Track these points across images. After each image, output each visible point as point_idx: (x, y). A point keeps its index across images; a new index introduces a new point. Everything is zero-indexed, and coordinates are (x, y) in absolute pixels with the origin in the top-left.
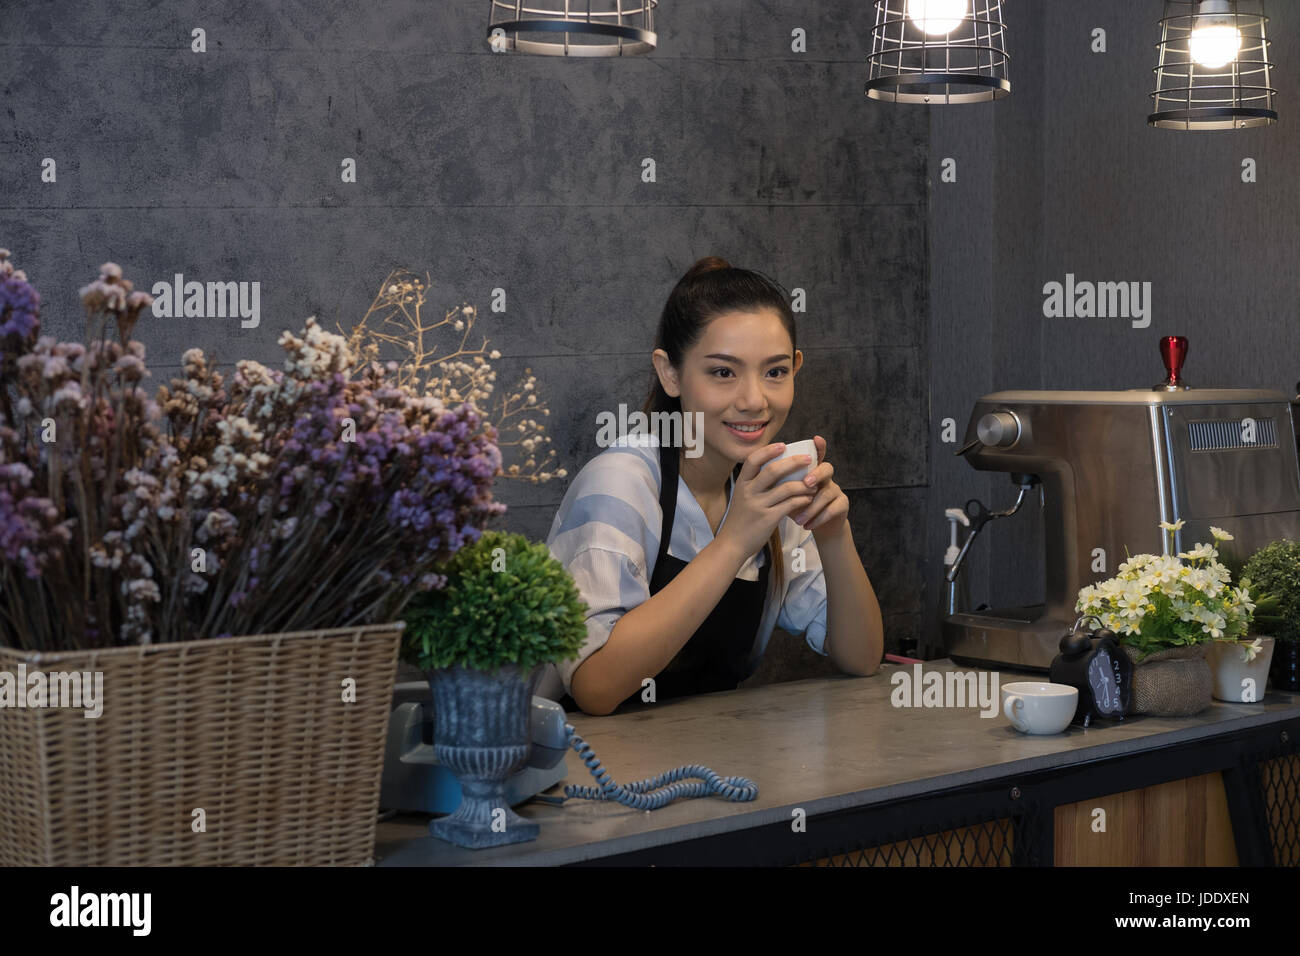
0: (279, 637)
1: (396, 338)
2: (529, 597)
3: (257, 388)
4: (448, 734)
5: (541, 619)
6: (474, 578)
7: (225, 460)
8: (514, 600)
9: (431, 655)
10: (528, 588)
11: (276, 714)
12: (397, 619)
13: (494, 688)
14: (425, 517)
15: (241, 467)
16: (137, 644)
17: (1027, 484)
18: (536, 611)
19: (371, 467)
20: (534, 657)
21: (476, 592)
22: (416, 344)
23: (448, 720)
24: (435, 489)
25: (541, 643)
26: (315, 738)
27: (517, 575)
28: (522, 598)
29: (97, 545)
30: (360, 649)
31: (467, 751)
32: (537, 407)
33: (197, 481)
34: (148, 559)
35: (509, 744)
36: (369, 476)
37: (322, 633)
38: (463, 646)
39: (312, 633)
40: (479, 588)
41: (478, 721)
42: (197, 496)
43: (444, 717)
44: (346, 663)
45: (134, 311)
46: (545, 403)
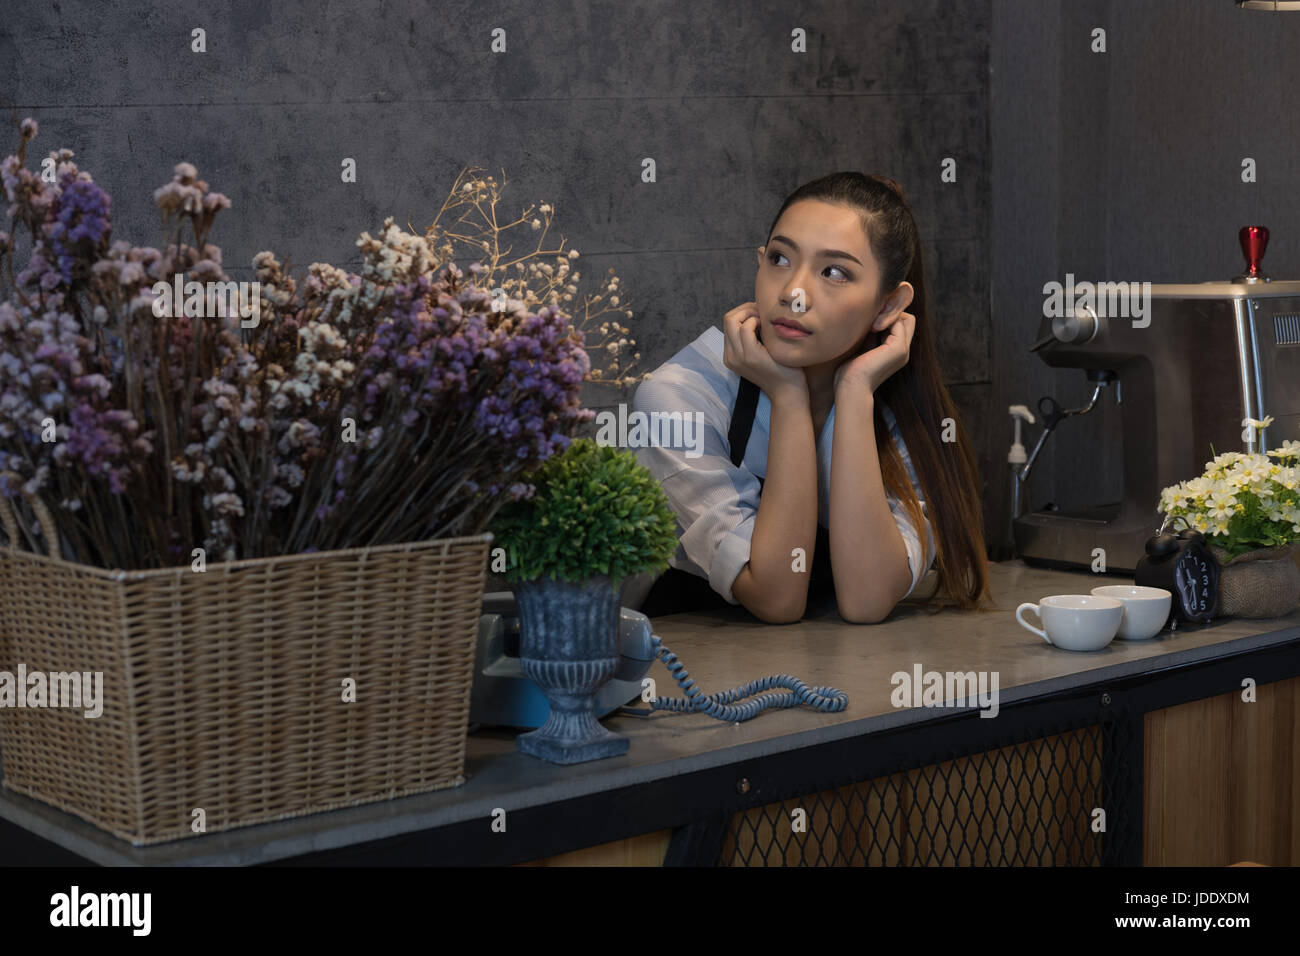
0: (366, 551)
1: (470, 238)
2: (619, 507)
3: (336, 292)
4: (535, 648)
5: (631, 529)
6: (562, 487)
7: (308, 368)
8: (603, 509)
9: (519, 566)
10: (617, 497)
11: (364, 631)
12: (485, 531)
13: (583, 600)
14: (514, 425)
15: (324, 375)
16: (223, 560)
17: (1102, 381)
18: (627, 521)
19: (458, 374)
20: (625, 568)
21: (565, 501)
22: (492, 244)
23: (536, 634)
24: (523, 395)
25: (632, 553)
26: (404, 654)
27: (606, 484)
28: (611, 507)
29: (179, 458)
30: (448, 562)
31: (556, 664)
32: (620, 309)
33: (279, 390)
34: (230, 471)
35: (599, 657)
36: (457, 383)
37: (409, 546)
38: (552, 558)
39: (400, 547)
40: (567, 497)
41: (567, 634)
42: (280, 406)
43: (531, 630)
44: (434, 577)
45: (210, 213)
46: (628, 304)
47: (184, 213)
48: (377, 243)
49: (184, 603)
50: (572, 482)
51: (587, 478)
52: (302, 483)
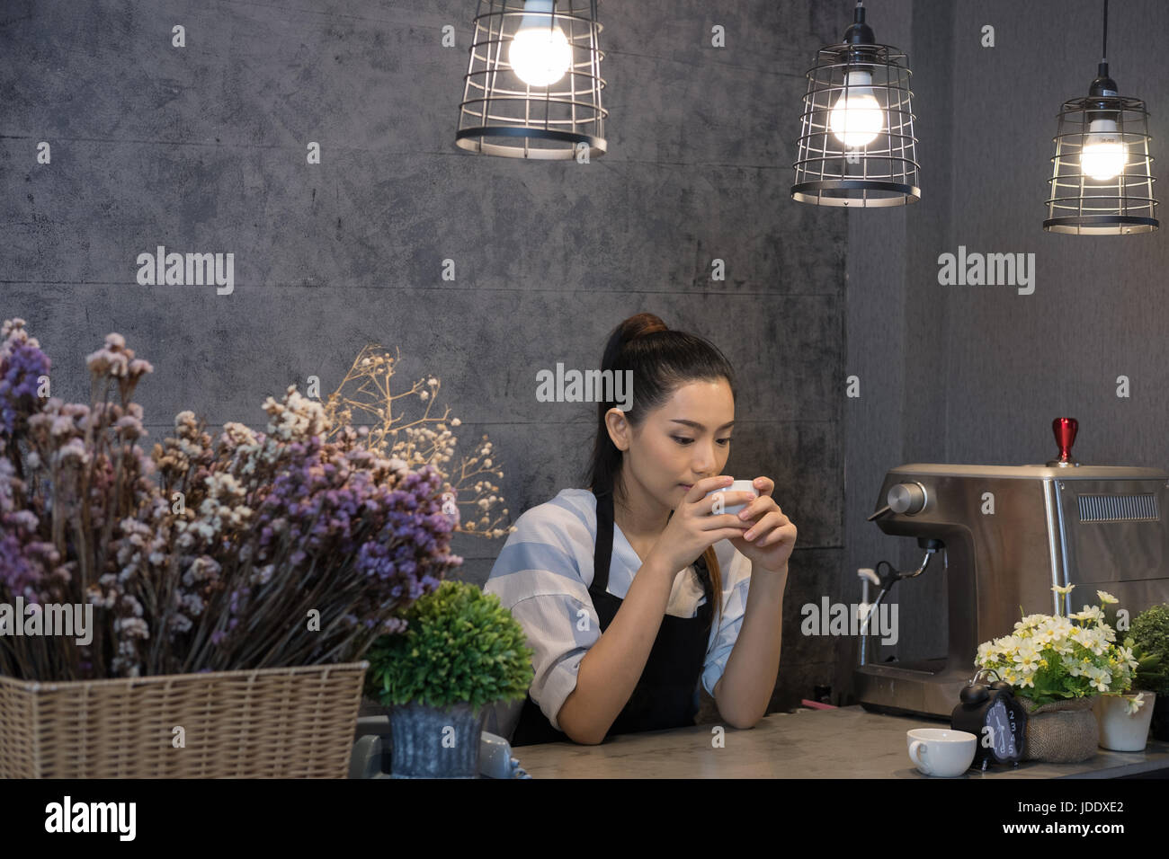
0: (255, 672)
1: (367, 405)
2: (481, 642)
3: (242, 448)
4: (404, 765)
5: (491, 662)
6: (432, 623)
7: (211, 512)
8: (467, 643)
9: (391, 692)
10: (480, 633)
11: (249, 743)
12: (362, 659)
14: (389, 567)
15: (225, 519)
16: (127, 676)
17: (932, 549)
18: (487, 655)
19: (342, 521)
20: (484, 696)
21: (434, 635)
22: (386, 412)
23: (405, 752)
24: (399, 542)
25: (492, 683)
26: (284, 766)
27: (471, 621)
28: (474, 643)
29: (94, 586)
30: (327, 685)
32: (492, 470)
33: (185, 530)
34: (139, 599)
36: (340, 529)
37: (293, 670)
39: (285, 670)
40: (436, 632)
41: (431, 753)
42: (185, 544)
43: (401, 749)
44: (314, 698)
45: (135, 377)
46: (499, 466)
47: (111, 376)
48: (280, 407)
49: (90, 713)
50: (441, 619)
51: (454, 616)
52: (202, 612)
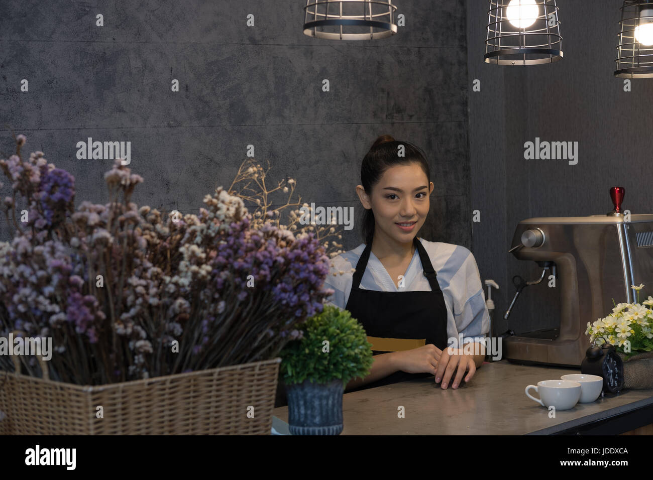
0: (217, 370)
1: (249, 197)
2: (345, 342)
3: (193, 227)
4: (299, 420)
5: (352, 353)
6: (315, 331)
7: (185, 269)
8: (338, 343)
9: (292, 376)
10: (345, 336)
11: (216, 415)
12: (278, 356)
13: (325, 393)
14: (295, 298)
15: (195, 274)
16: (141, 378)
17: (547, 267)
18: (350, 349)
19: (265, 272)
20: (350, 375)
21: (317, 339)
22: (262, 201)
23: (299, 412)
24: (298, 282)
25: (353, 367)
26: (236, 427)
27: (338, 329)
28: (342, 343)
29: (119, 321)
30: (259, 375)
31: (311, 429)
32: (336, 234)
33: (170, 282)
34: (143, 328)
35: (334, 424)
36: (265, 276)
37: (240, 366)
38: (312, 370)
39: (234, 367)
40: (319, 337)
41: (317, 412)
42: (172, 291)
43: (296, 410)
44: (251, 383)
45: (133, 185)
46: (340, 231)
47: (121, 185)
48: (215, 201)
49: (123, 403)
50: (320, 328)
51: (328, 326)
52: (182, 334)
